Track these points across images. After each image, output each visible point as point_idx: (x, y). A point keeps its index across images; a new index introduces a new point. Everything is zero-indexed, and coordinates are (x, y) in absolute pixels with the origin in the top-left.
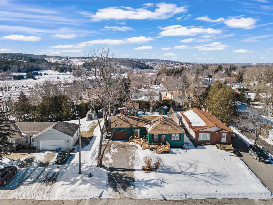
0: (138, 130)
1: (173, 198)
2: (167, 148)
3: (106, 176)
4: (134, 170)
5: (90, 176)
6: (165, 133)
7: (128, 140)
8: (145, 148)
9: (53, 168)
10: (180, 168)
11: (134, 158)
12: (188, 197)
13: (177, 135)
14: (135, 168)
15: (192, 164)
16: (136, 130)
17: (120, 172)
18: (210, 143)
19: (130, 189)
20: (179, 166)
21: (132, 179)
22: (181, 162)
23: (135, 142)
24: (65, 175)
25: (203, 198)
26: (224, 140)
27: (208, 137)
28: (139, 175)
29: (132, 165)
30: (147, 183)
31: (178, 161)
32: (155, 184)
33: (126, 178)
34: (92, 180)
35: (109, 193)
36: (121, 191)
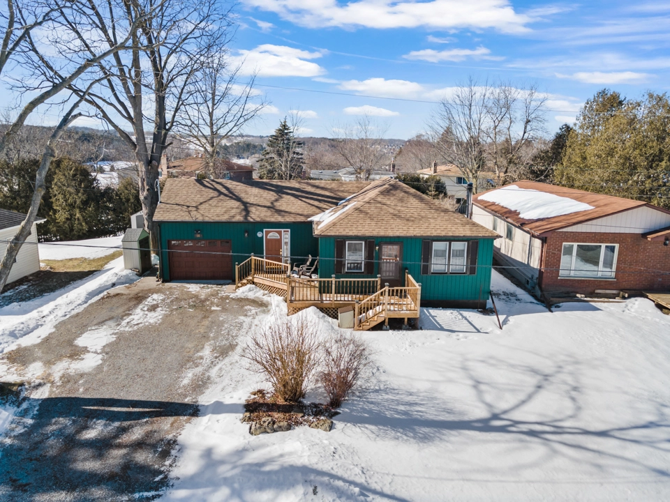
0: (280, 233)
10: (480, 393)
13: (457, 246)
14: (205, 399)
15: (547, 371)
16: (273, 235)
18: (614, 292)
22: (483, 361)
23: (263, 287)
31: (467, 360)
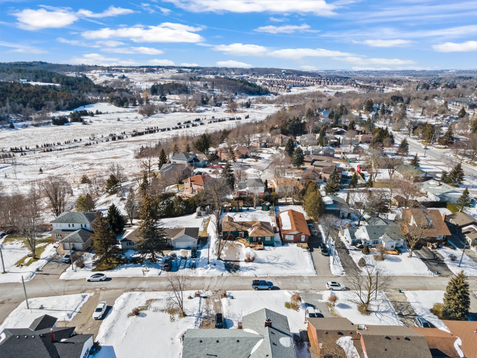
0: (242, 232)
1: (260, 276)
2: (262, 246)
3: (224, 265)
4: (240, 261)
5: (215, 265)
6: (261, 236)
7: (235, 240)
8: (247, 247)
9: (191, 260)
11: (239, 254)
12: (269, 275)
13: (269, 237)
14: (240, 260)
15: (276, 257)
17: (231, 263)
18: (293, 242)
19: (238, 272)
20: (268, 259)
21: (238, 266)
22: (269, 256)
23: (240, 242)
24: (199, 265)
25: (277, 276)
26: (303, 240)
27: (292, 238)
28: (242, 264)
29: (239, 258)
30: (247, 269)
32: (251, 269)
33: (235, 266)
34: (216, 267)
35: (226, 273)
36: (233, 272)
